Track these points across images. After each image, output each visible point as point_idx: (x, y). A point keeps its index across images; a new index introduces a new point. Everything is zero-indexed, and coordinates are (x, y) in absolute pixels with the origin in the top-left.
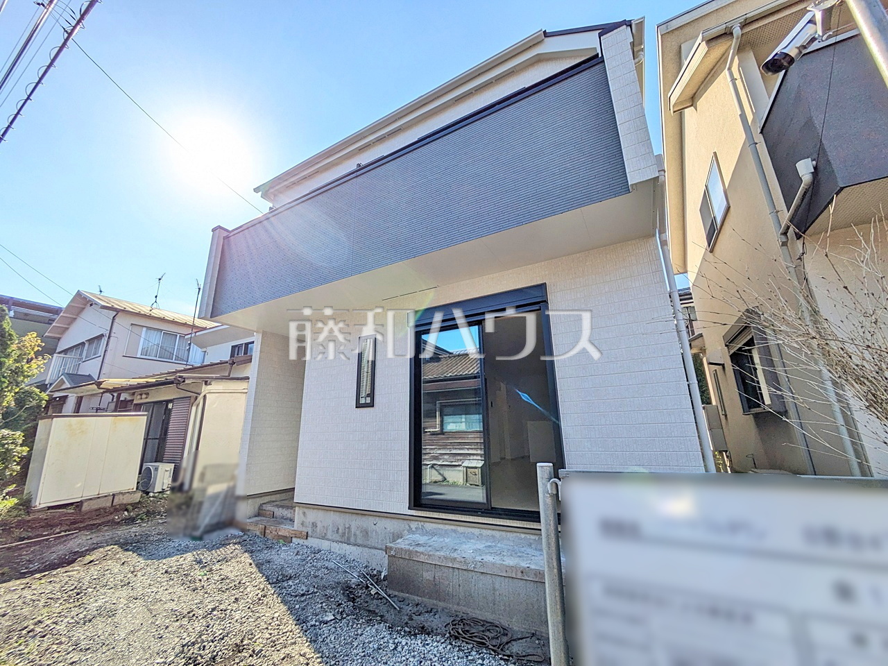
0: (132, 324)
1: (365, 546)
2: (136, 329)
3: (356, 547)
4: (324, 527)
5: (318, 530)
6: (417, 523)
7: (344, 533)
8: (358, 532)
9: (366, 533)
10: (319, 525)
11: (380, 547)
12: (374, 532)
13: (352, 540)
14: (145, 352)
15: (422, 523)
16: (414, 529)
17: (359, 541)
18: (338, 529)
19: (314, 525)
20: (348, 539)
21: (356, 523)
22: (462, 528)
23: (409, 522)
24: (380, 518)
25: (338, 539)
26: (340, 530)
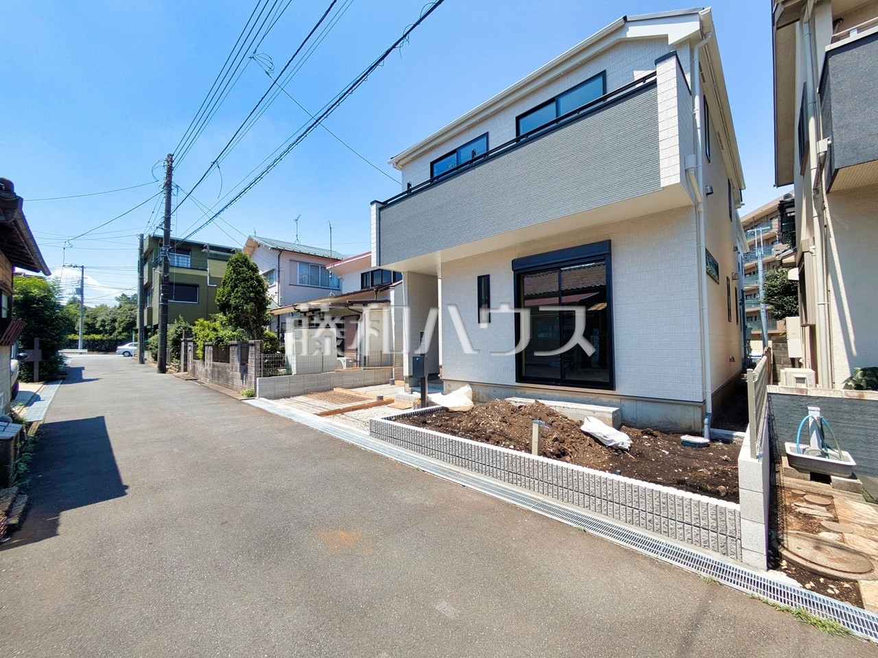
0: (291, 260)
2: (293, 263)
7: (476, 396)
8: (484, 396)
9: (489, 396)
13: (481, 399)
14: (301, 281)
15: (525, 390)
20: (478, 399)
21: (482, 390)
24: (498, 388)
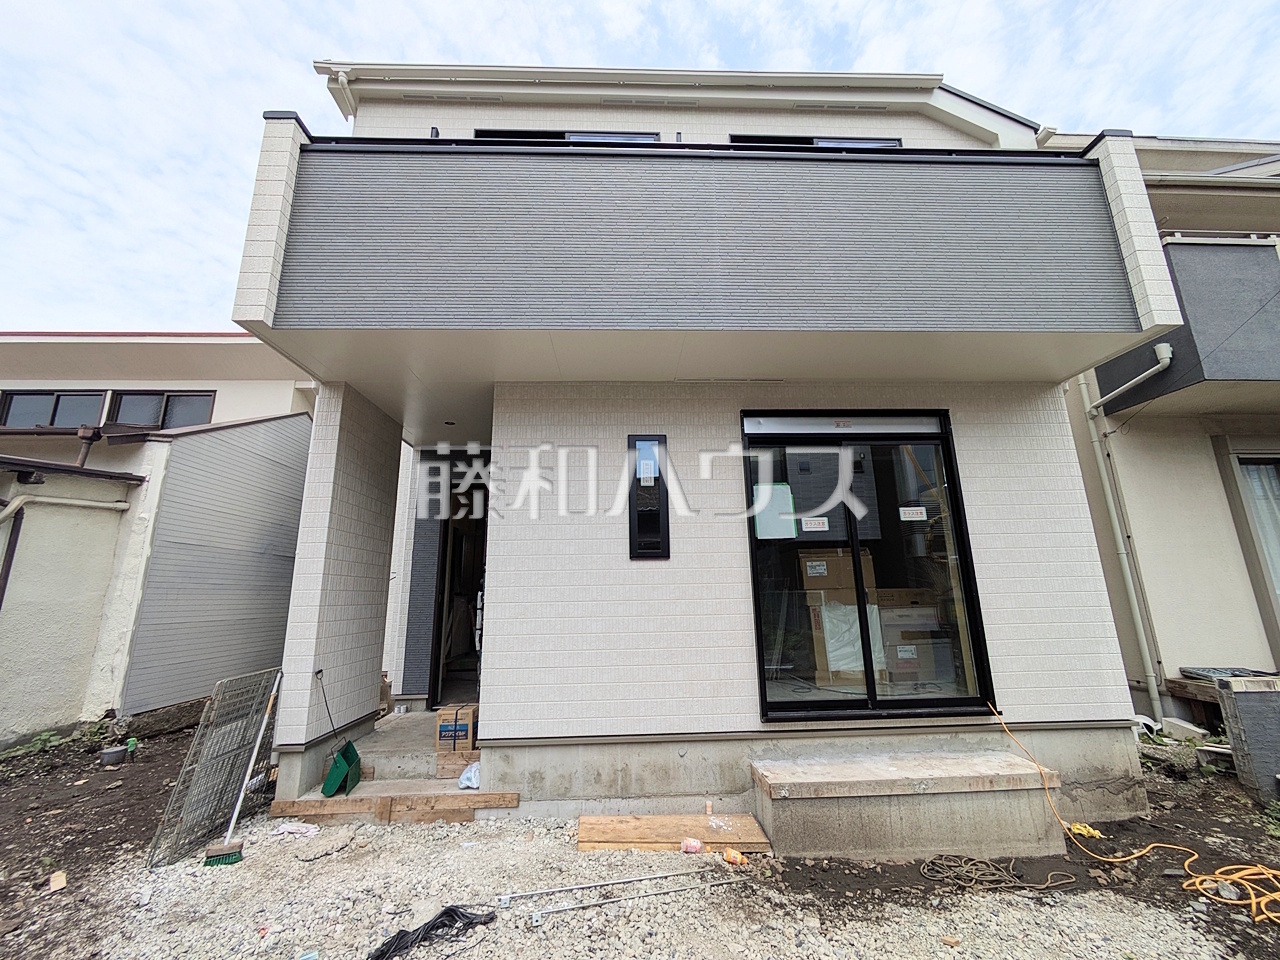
1: (663, 795)
3: (642, 800)
4: (563, 776)
5: (548, 784)
6: (764, 742)
7: (615, 781)
8: (646, 775)
9: (665, 773)
10: (550, 776)
11: (696, 790)
12: (682, 769)
13: (634, 788)
15: (775, 742)
16: (760, 753)
17: (649, 789)
18: (599, 774)
19: (536, 777)
20: (625, 788)
21: (637, 759)
22: (842, 740)
23: (750, 743)
24: (693, 745)
25: (602, 791)
26: (604, 778)
